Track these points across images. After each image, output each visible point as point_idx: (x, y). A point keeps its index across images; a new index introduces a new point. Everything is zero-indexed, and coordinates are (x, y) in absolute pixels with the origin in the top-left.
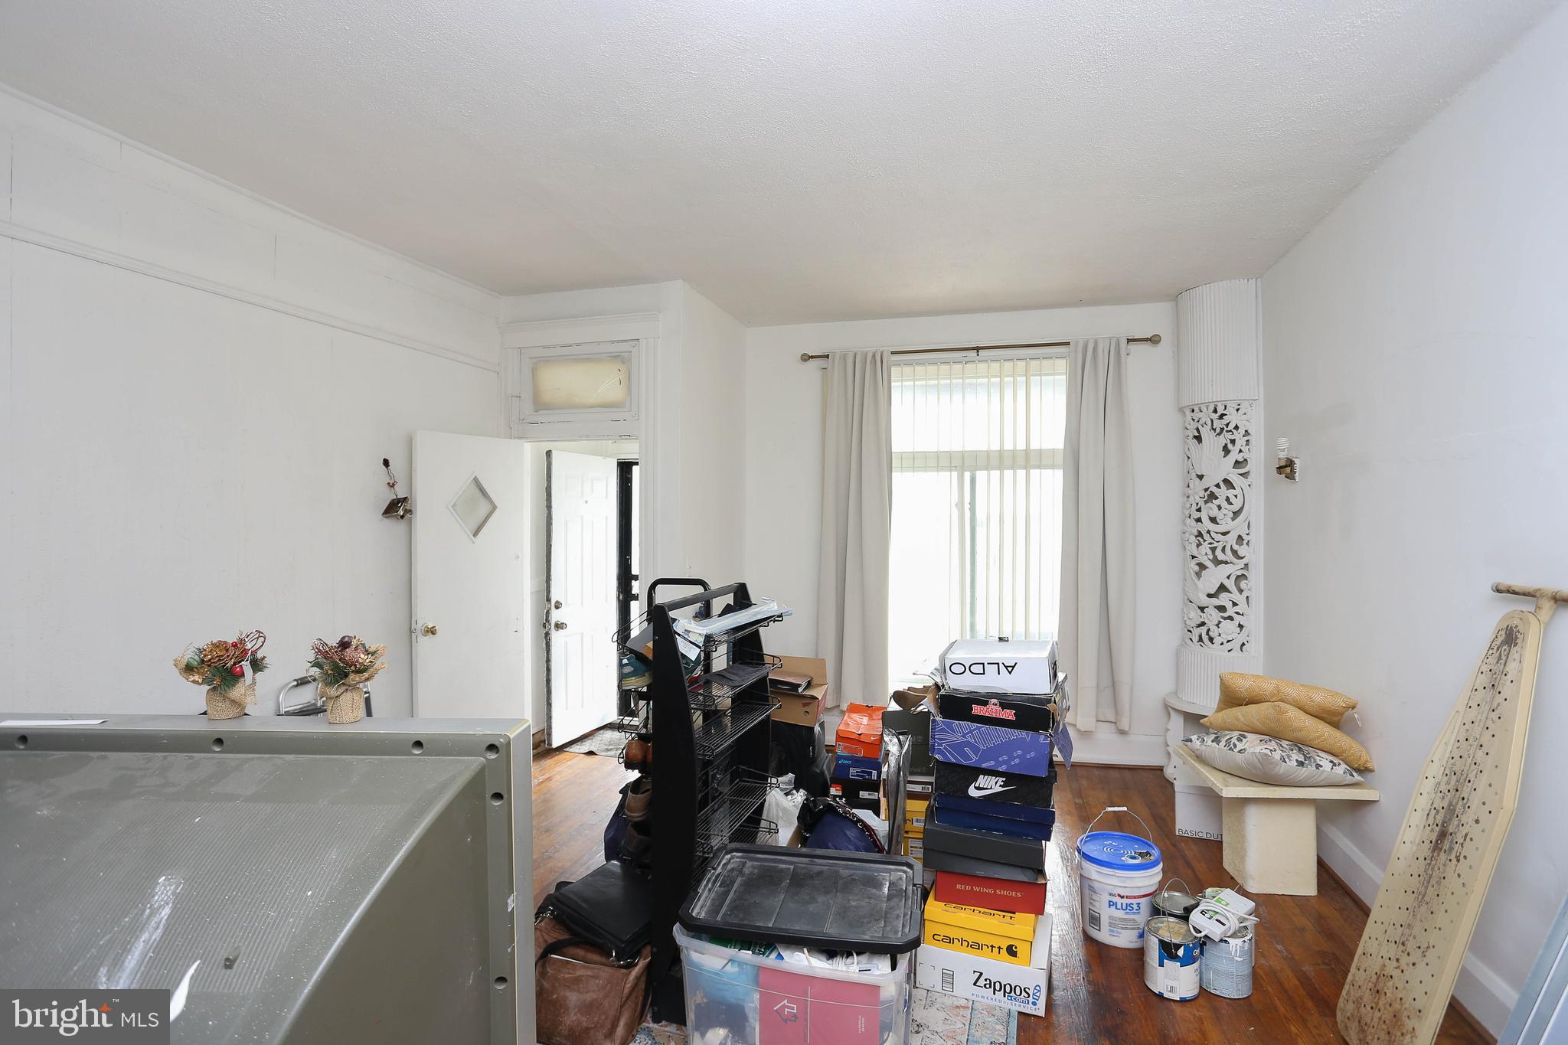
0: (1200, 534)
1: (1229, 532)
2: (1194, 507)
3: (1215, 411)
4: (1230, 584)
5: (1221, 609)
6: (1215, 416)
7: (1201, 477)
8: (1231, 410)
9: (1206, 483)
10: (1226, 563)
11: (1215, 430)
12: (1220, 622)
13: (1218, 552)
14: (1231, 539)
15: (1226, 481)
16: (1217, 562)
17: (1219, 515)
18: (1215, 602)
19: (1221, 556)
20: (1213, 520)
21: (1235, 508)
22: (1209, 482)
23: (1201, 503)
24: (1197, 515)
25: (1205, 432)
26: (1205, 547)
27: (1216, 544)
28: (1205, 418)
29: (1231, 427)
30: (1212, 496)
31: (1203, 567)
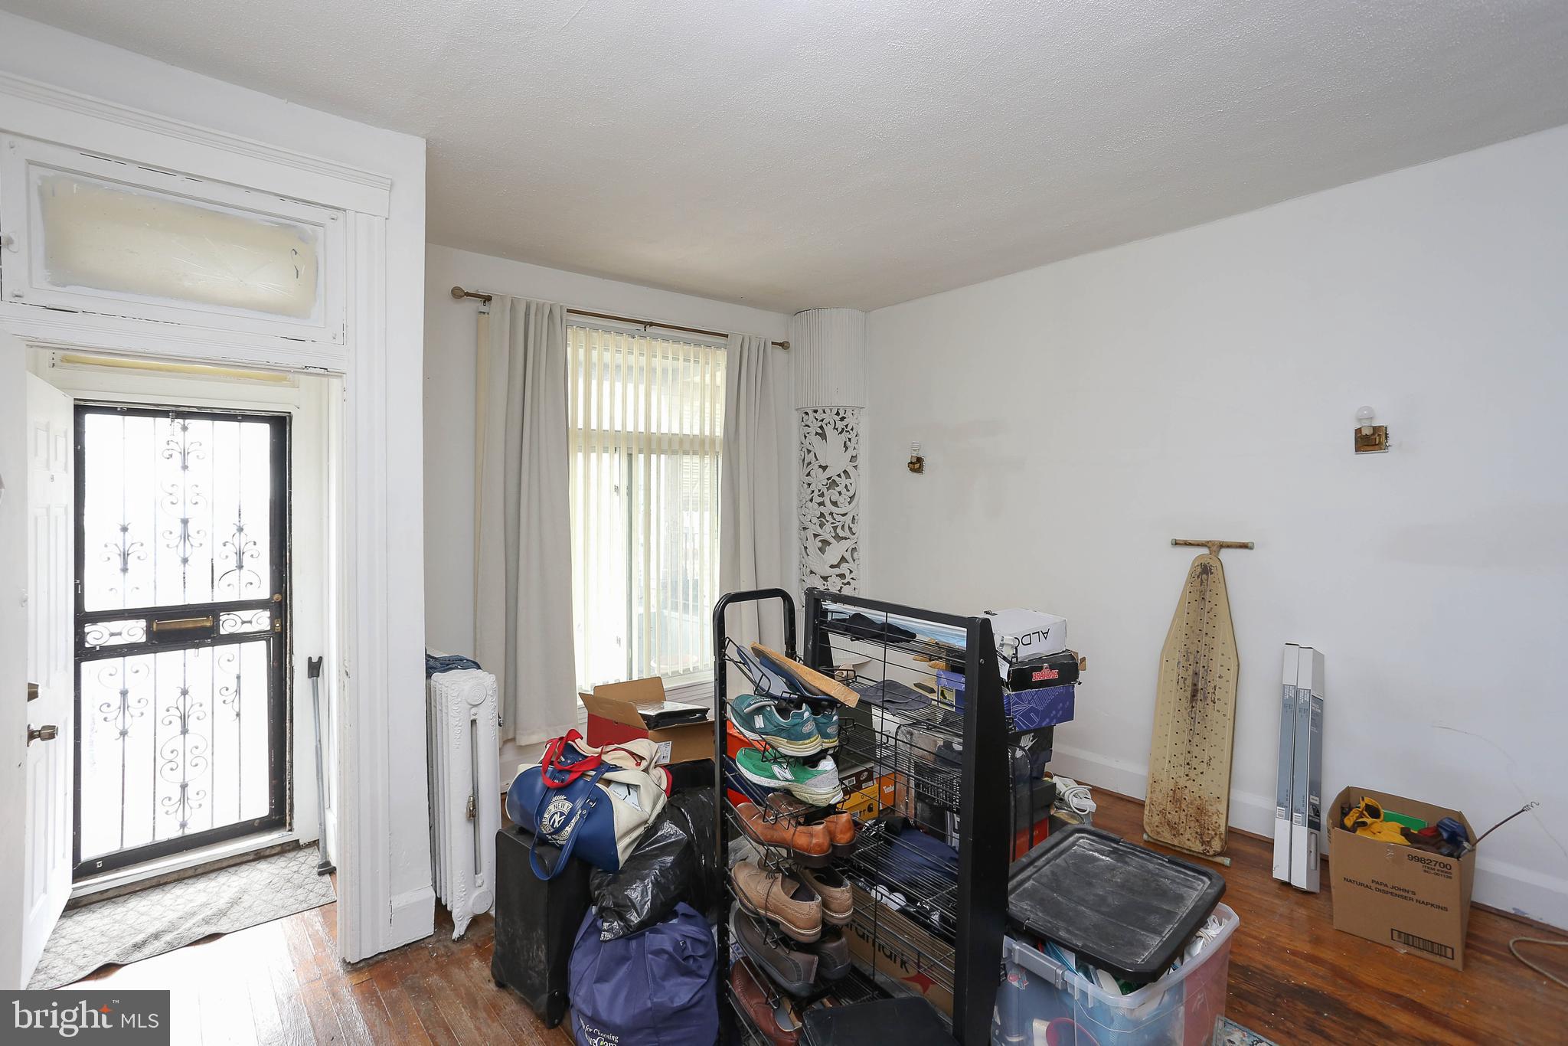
0: (822, 515)
1: (847, 514)
2: (816, 493)
3: (838, 414)
4: (848, 556)
5: (842, 576)
6: (837, 418)
7: (824, 468)
8: (849, 414)
9: (829, 473)
10: (846, 538)
11: (837, 429)
12: (841, 587)
13: (839, 530)
14: (848, 519)
15: (845, 472)
16: (838, 538)
17: (840, 500)
18: (837, 571)
19: (841, 534)
20: (835, 504)
21: (851, 493)
22: (831, 472)
23: (824, 489)
24: (820, 500)
25: (828, 430)
26: (828, 527)
27: (837, 524)
28: (827, 418)
29: (849, 429)
30: (834, 484)
31: (825, 543)
